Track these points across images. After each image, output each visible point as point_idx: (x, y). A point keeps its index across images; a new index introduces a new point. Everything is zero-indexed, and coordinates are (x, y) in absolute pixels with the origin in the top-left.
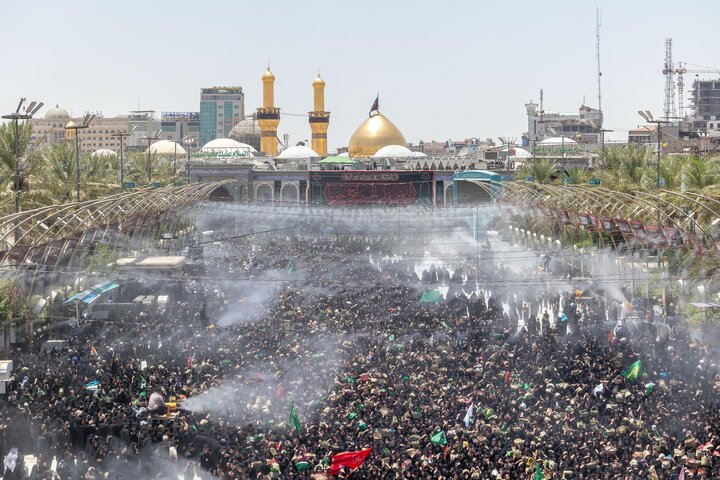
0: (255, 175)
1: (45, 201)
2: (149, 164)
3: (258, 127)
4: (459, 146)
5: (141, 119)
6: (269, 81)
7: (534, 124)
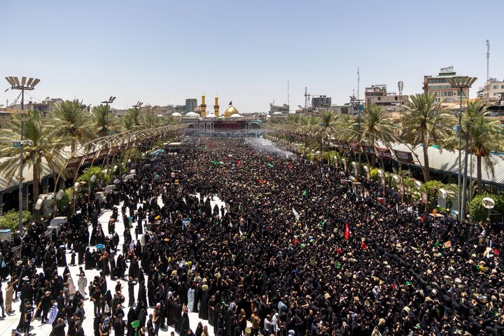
0: (200, 122)
1: (144, 128)
2: (172, 118)
3: (201, 109)
4: (253, 114)
5: (170, 107)
6: (203, 97)
7: (272, 109)
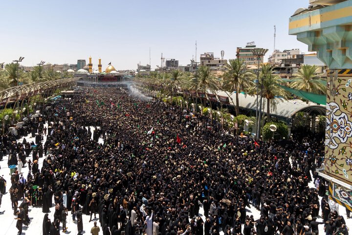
0: (88, 76)
1: (46, 80)
2: (67, 73)
3: (88, 67)
4: (126, 71)
5: (66, 65)
6: (90, 59)
7: (139, 67)
